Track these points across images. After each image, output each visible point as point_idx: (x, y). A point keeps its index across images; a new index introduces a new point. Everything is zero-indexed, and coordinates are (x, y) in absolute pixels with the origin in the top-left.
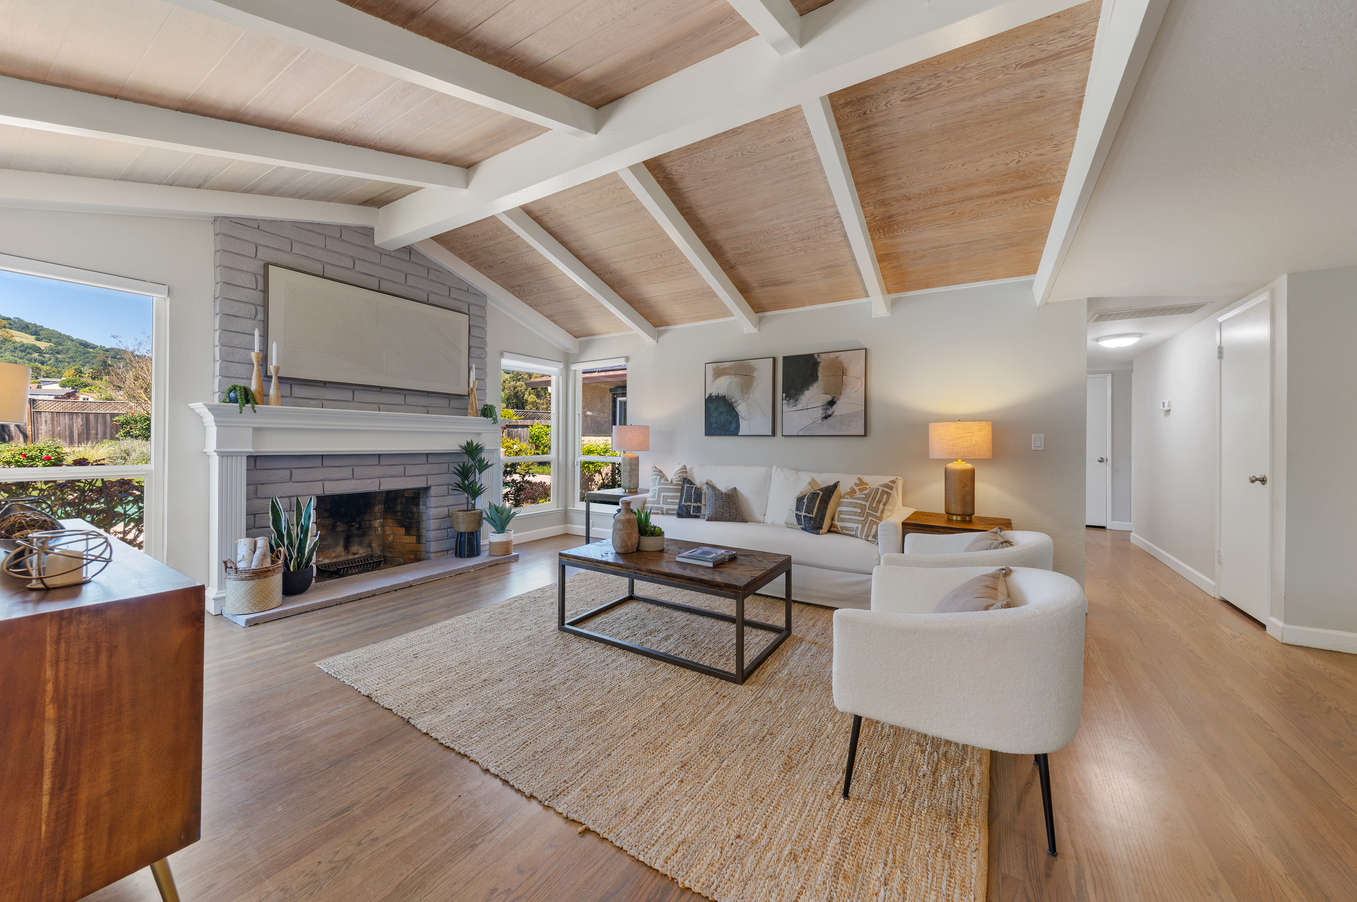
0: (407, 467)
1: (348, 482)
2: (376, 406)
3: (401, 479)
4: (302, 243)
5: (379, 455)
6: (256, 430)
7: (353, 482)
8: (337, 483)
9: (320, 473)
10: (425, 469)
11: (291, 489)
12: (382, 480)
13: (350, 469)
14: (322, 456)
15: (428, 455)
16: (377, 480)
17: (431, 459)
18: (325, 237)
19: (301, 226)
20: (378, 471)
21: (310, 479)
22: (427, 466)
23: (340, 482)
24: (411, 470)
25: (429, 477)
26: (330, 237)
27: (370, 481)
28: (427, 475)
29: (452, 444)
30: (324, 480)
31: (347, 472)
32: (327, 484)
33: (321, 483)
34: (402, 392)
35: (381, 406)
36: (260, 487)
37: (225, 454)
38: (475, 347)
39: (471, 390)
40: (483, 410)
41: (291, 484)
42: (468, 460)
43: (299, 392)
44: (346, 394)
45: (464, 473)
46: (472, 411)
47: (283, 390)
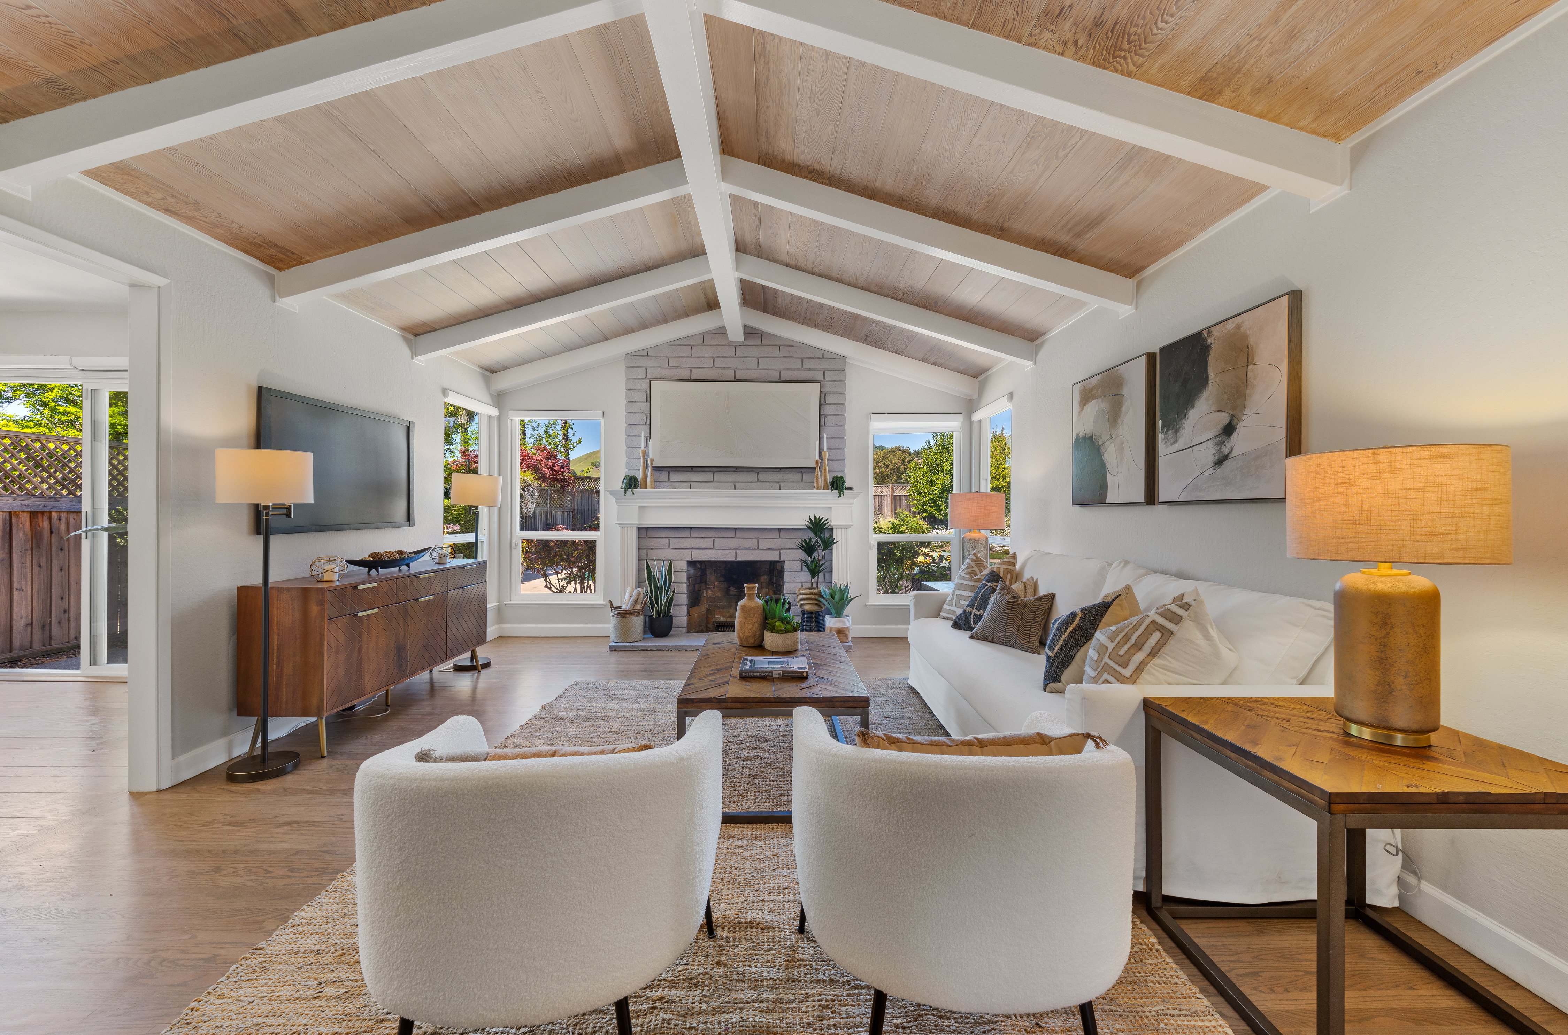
0: (760, 540)
1: (710, 551)
2: (732, 484)
3: (754, 551)
4: (675, 357)
5: (736, 529)
6: (641, 507)
7: (714, 551)
8: (701, 551)
9: (689, 543)
10: (778, 543)
11: (668, 554)
12: (738, 551)
13: (711, 540)
14: (691, 528)
15: (779, 529)
16: (734, 551)
17: (783, 534)
18: (691, 346)
19: (674, 343)
20: (734, 543)
21: (682, 547)
22: (779, 541)
23: (704, 551)
24: (764, 544)
25: (782, 551)
26: (695, 345)
27: (728, 552)
28: (780, 549)
29: (799, 519)
30: (692, 548)
31: (708, 543)
32: (694, 552)
33: (689, 551)
34: (754, 470)
35: (737, 484)
36: (647, 551)
37: (623, 526)
38: (831, 415)
39: (817, 462)
40: (832, 483)
41: (669, 550)
42: (812, 535)
43: (674, 477)
44: (708, 476)
45: (809, 549)
46: (818, 485)
47: (663, 476)
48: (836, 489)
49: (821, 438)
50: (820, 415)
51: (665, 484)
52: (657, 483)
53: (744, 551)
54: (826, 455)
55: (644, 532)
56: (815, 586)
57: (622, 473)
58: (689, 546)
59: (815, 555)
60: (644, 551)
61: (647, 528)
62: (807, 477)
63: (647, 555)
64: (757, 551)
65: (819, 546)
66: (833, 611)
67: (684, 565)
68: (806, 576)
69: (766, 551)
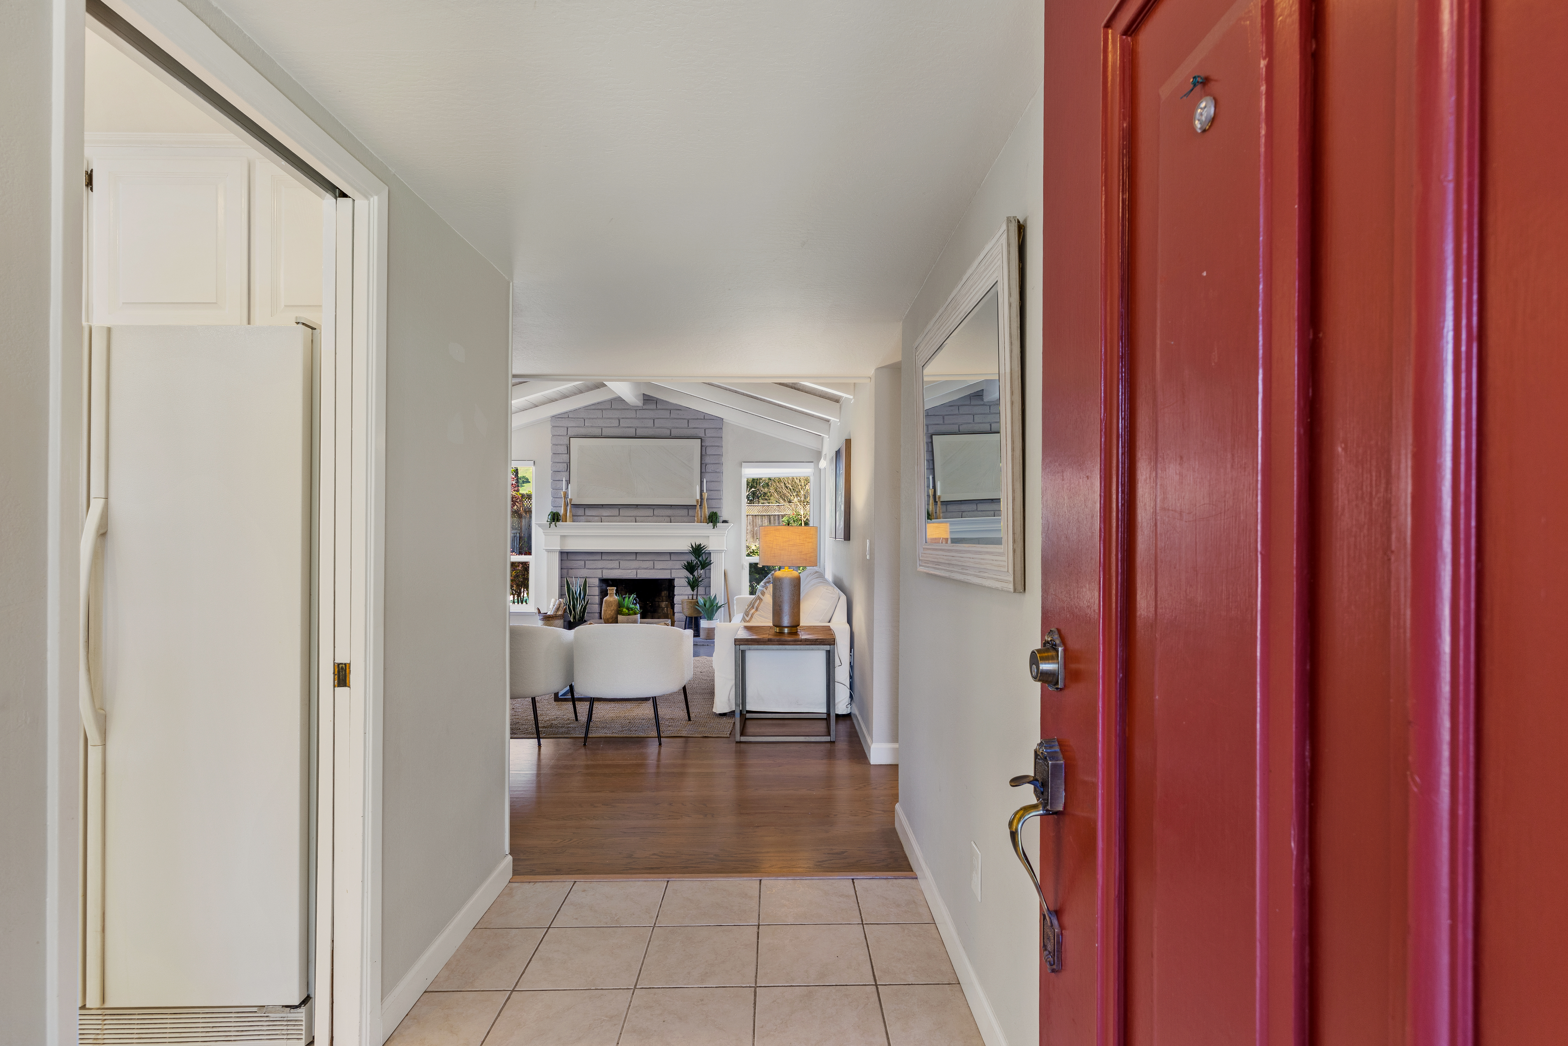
0: (655, 562)
1: (617, 570)
2: (634, 519)
3: (651, 571)
5: (636, 553)
6: (561, 536)
7: (620, 571)
8: (610, 571)
9: (600, 564)
10: (669, 564)
11: (584, 573)
12: (638, 571)
13: (617, 562)
14: (602, 552)
15: (671, 554)
16: (635, 571)
17: (673, 557)
18: (602, 410)
19: (589, 408)
20: (635, 564)
21: (595, 567)
22: (670, 562)
23: (612, 570)
24: (658, 565)
25: (672, 571)
26: (605, 409)
27: (630, 571)
28: (671, 569)
29: (684, 545)
30: (603, 568)
31: (615, 564)
32: (604, 571)
33: (601, 570)
34: (651, 507)
35: (637, 518)
36: (570, 570)
37: (548, 551)
38: (710, 464)
39: (697, 501)
40: (709, 517)
41: (585, 570)
42: (693, 558)
43: (589, 512)
44: (615, 512)
45: (690, 568)
46: (698, 519)
47: (580, 512)
48: (712, 522)
49: (702, 482)
50: (701, 464)
51: (582, 518)
52: (575, 518)
53: (643, 570)
54: (705, 496)
55: (565, 556)
56: (695, 597)
57: (549, 509)
58: (600, 567)
59: (695, 573)
60: (566, 570)
61: (567, 553)
62: (691, 512)
63: (568, 574)
64: (653, 571)
65: (698, 567)
66: (706, 617)
67: (596, 582)
68: (688, 590)
69: (660, 571)
